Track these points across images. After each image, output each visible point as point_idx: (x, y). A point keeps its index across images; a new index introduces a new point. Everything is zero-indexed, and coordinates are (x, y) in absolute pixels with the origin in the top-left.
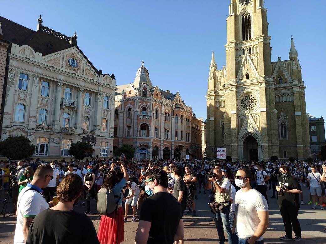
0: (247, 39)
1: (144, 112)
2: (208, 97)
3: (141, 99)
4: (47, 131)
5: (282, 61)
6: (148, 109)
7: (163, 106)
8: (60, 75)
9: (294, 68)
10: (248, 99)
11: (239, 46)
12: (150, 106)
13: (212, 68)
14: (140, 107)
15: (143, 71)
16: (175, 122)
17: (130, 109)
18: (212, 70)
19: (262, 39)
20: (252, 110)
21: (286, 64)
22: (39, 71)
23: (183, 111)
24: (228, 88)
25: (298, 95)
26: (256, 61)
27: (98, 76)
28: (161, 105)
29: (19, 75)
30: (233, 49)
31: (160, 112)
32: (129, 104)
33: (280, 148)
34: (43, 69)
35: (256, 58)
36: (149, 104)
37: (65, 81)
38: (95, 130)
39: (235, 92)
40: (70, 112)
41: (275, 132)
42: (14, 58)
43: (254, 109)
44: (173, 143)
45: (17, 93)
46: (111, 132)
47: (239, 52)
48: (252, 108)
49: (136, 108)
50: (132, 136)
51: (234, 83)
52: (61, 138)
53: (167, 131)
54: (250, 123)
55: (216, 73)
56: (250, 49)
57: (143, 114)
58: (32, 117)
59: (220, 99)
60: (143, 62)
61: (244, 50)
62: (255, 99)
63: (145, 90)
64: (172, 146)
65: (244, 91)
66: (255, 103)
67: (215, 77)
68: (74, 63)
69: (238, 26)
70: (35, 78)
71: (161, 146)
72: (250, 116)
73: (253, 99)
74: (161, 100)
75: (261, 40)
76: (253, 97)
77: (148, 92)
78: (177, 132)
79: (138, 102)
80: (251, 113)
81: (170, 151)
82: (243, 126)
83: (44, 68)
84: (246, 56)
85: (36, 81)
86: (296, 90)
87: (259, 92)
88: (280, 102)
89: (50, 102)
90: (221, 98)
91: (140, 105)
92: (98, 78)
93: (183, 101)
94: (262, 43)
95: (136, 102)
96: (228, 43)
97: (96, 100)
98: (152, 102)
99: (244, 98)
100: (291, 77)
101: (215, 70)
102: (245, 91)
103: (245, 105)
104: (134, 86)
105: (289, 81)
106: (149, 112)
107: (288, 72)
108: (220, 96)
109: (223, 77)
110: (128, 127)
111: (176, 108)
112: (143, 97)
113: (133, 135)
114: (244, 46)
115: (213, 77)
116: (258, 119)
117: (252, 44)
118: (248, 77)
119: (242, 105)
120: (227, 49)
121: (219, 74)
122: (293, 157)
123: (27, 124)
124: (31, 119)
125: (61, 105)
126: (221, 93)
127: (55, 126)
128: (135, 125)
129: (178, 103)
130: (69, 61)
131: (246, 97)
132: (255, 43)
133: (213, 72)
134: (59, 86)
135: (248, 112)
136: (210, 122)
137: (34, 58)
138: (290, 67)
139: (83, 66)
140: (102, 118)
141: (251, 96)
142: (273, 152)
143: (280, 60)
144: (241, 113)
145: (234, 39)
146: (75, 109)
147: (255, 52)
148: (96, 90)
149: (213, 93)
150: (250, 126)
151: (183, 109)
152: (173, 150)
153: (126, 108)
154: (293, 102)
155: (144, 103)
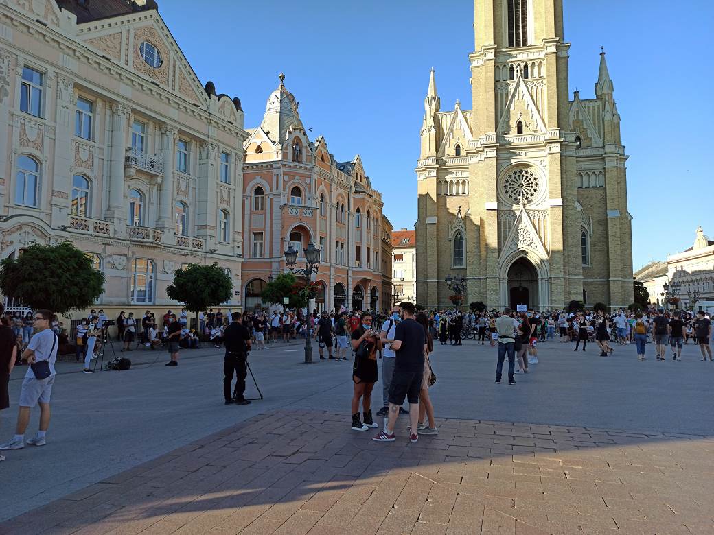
0: (518, 45)
1: (295, 198)
2: (423, 171)
3: (290, 166)
4: (97, 234)
5: (582, 101)
6: (305, 192)
7: (334, 186)
8: (121, 84)
9: (608, 117)
10: (520, 179)
11: (502, 59)
12: (310, 184)
13: (430, 104)
14: (287, 186)
15: (286, 100)
16: (354, 225)
17: (259, 191)
18: (429, 109)
19: (555, 47)
20: (529, 202)
21: (589, 108)
22: (73, 65)
23: (370, 200)
24: (477, 152)
25: (615, 174)
26: (539, 96)
27: (208, 98)
28: (331, 185)
29: (20, 70)
30: (491, 64)
31: (328, 201)
32: (258, 177)
33: (585, 284)
34: (82, 62)
35: (539, 88)
36: (308, 180)
37: (134, 103)
38: (203, 237)
39: (494, 162)
40: (144, 188)
41: (574, 249)
42: (7, 17)
43: (531, 201)
44: (350, 272)
45: (17, 123)
46: (236, 245)
47: (503, 72)
48: (527, 198)
49: (277, 189)
50: (267, 255)
51: (493, 141)
52: (130, 256)
53: (340, 244)
54: (525, 231)
55: (440, 117)
56: (526, 66)
57: (293, 201)
58: (60, 194)
59: (449, 178)
60: (283, 77)
61: (512, 68)
62: (535, 179)
63: (297, 144)
64: (350, 279)
65: (512, 161)
66: (535, 187)
67: (438, 126)
68: (153, 56)
69: (499, 13)
70: (62, 85)
71: (332, 281)
72: (524, 215)
73: (530, 179)
74: (330, 170)
75: (553, 49)
76: (531, 175)
77: (304, 151)
78: (358, 248)
79: (282, 173)
80: (527, 208)
81: (346, 293)
82: (510, 237)
83: (85, 60)
84: (519, 82)
85: (67, 93)
86: (609, 163)
87: (544, 164)
88: (584, 187)
89: (97, 155)
90: (449, 176)
91: (288, 181)
92: (208, 103)
93: (367, 178)
94: (554, 57)
95: (276, 172)
96: (478, 48)
97: (201, 159)
98: (315, 176)
99: (510, 176)
100: (600, 136)
101: (437, 110)
102: (514, 161)
103: (512, 192)
104: (269, 133)
105: (594, 145)
106: (307, 198)
107: (594, 124)
108: (447, 171)
109: (455, 127)
110: (255, 233)
111: (356, 192)
112: (293, 161)
113: (271, 253)
114: (511, 60)
115: (435, 127)
116: (542, 223)
117: (531, 56)
118: (520, 131)
119: (507, 192)
120: (474, 64)
121: (446, 119)
122: (601, 302)
123: (47, 214)
124: (56, 200)
125: (127, 166)
126: (450, 163)
127: (116, 221)
128: (274, 229)
129: (359, 181)
130: (141, 50)
131: (515, 173)
132: (536, 56)
133: (432, 114)
134: (120, 113)
135: (521, 206)
136: (428, 227)
137: (58, 25)
138: (599, 116)
139: (174, 66)
140: (217, 208)
141: (526, 172)
142: (570, 293)
143: (578, 97)
144: (507, 209)
145: (492, 42)
146: (159, 180)
147: (536, 74)
148: (204, 135)
149: (433, 163)
150: (525, 237)
151: (371, 196)
152: (350, 290)
153: (248, 189)
154: (603, 188)
155: (297, 177)
